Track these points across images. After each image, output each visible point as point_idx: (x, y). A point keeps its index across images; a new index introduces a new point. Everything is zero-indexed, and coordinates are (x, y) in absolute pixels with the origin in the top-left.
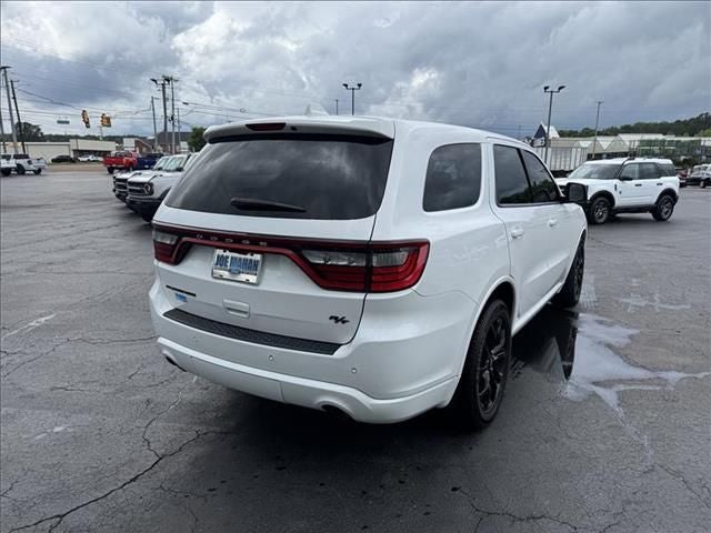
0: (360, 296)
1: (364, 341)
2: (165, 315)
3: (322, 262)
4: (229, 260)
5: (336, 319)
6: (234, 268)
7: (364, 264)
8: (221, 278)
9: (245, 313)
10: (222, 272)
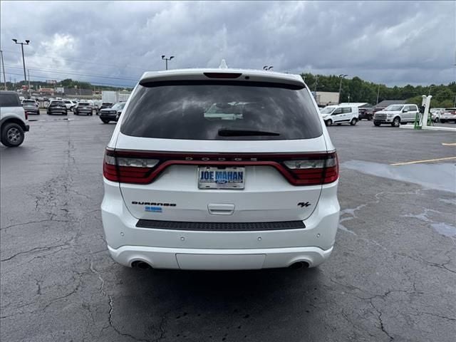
0: (319, 187)
1: (326, 215)
2: (137, 226)
3: (295, 168)
4: (214, 174)
5: (302, 204)
6: (219, 180)
7: (322, 167)
8: (208, 188)
9: (229, 211)
10: (207, 184)
